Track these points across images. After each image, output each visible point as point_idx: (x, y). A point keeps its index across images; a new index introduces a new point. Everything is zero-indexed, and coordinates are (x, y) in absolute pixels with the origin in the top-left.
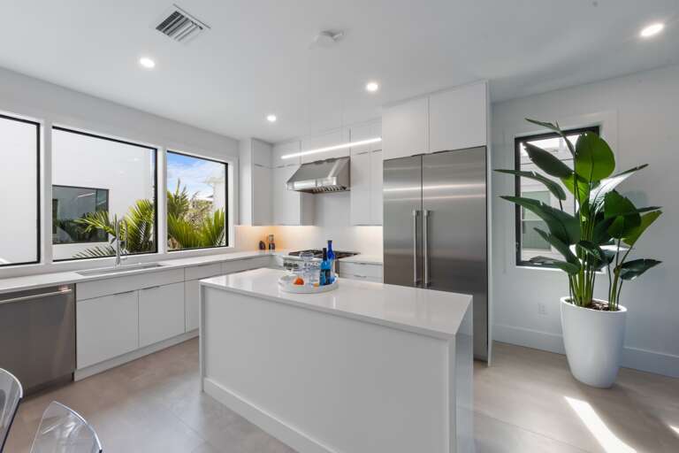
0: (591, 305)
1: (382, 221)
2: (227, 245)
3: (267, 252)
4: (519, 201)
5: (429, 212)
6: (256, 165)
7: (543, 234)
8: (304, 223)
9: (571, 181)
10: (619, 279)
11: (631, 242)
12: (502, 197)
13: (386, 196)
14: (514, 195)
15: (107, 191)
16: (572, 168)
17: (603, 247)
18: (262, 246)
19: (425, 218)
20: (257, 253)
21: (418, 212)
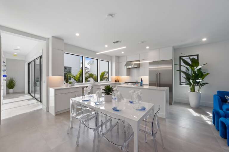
0: (194, 92)
1: (148, 75)
2: (109, 80)
3: (117, 82)
4: (180, 71)
5: (159, 73)
6: (116, 62)
7: (184, 78)
8: (127, 76)
9: (191, 67)
10: (200, 87)
11: (202, 79)
12: (177, 70)
13: (149, 69)
14: (179, 70)
15: (71, 67)
16: (191, 64)
17: (197, 80)
18: (116, 81)
19: (159, 75)
20: (115, 83)
21: (157, 73)
